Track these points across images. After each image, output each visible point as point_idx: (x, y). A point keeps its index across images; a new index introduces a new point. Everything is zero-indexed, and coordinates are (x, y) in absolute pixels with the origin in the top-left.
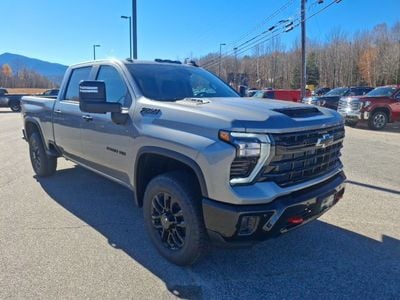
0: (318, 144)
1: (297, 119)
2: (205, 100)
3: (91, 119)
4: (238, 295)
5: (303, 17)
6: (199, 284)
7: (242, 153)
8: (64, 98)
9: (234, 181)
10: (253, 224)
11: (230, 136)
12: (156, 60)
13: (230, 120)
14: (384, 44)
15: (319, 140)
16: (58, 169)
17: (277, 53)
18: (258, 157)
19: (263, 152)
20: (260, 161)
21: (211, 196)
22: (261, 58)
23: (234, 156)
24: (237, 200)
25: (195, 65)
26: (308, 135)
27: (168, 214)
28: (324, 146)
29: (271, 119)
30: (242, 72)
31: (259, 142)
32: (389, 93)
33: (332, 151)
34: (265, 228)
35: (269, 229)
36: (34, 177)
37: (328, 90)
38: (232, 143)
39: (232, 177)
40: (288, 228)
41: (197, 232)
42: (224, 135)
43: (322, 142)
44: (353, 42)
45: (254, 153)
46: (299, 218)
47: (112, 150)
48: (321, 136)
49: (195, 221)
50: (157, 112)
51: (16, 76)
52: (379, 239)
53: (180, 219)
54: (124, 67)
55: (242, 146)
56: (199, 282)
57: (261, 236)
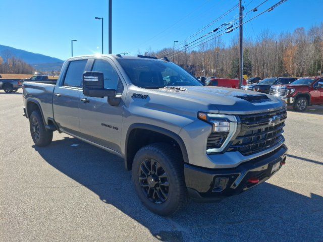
0: (270, 123)
1: (256, 104)
2: (182, 88)
3: (88, 101)
4: (211, 238)
5: (241, 22)
6: (179, 230)
7: (216, 129)
8: (63, 84)
9: (210, 150)
10: (223, 183)
11: (207, 117)
12: (139, 56)
13: (206, 104)
14: (303, 44)
15: (271, 120)
16: (53, 140)
17: (218, 49)
18: (228, 133)
19: (232, 129)
20: (229, 135)
21: (191, 162)
22: (205, 52)
23: (210, 132)
24: (212, 165)
25: (167, 60)
26: (263, 116)
27: (153, 176)
28: (274, 125)
29: (237, 104)
30: (190, 64)
31: (229, 121)
32: (309, 83)
33: (279, 129)
34: (232, 187)
35: (235, 188)
36: (33, 147)
37: (259, 79)
38: (209, 122)
39: (208, 148)
40: (248, 187)
41: (179, 190)
42: (202, 115)
43: (273, 122)
44: (278, 42)
45: (225, 129)
46: (256, 180)
47: (106, 126)
48: (272, 117)
49: (177, 181)
50: (146, 97)
51: (6, 64)
52: (309, 196)
53: (164, 180)
54: (116, 61)
55: (216, 124)
56: (179, 228)
57: (229, 192)
